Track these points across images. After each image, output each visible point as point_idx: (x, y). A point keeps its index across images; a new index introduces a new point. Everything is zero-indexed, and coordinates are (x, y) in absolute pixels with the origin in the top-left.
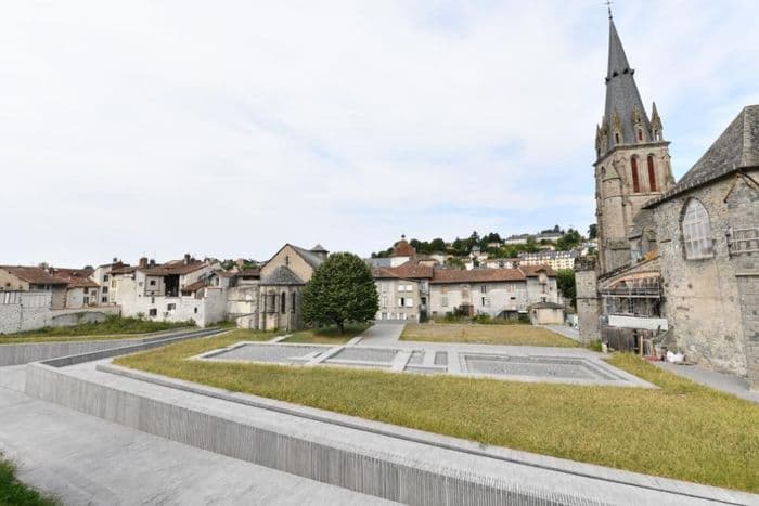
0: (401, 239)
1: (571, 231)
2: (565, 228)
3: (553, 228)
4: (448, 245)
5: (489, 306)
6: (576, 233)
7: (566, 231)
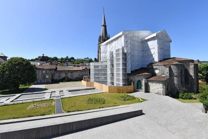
0: (42, 55)
1: (91, 59)
2: (90, 58)
3: (87, 58)
4: (59, 59)
5: (73, 77)
6: (92, 59)
7: (90, 59)
